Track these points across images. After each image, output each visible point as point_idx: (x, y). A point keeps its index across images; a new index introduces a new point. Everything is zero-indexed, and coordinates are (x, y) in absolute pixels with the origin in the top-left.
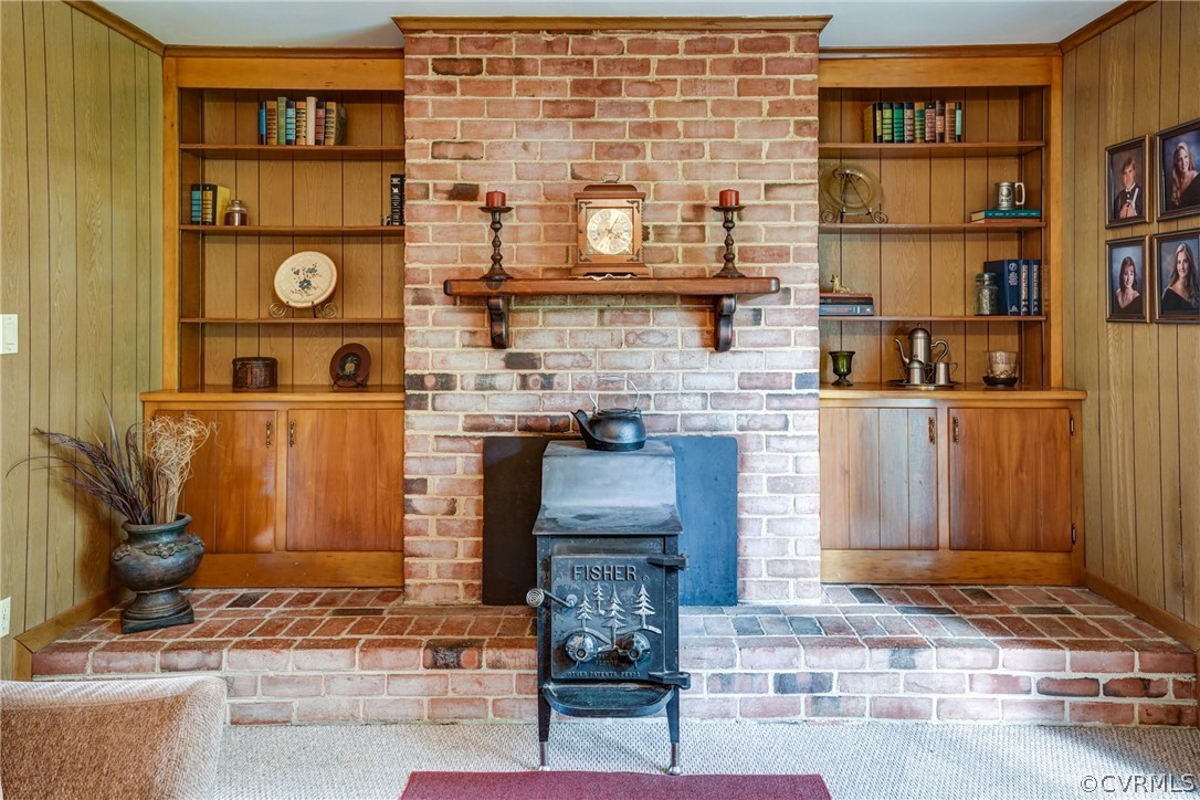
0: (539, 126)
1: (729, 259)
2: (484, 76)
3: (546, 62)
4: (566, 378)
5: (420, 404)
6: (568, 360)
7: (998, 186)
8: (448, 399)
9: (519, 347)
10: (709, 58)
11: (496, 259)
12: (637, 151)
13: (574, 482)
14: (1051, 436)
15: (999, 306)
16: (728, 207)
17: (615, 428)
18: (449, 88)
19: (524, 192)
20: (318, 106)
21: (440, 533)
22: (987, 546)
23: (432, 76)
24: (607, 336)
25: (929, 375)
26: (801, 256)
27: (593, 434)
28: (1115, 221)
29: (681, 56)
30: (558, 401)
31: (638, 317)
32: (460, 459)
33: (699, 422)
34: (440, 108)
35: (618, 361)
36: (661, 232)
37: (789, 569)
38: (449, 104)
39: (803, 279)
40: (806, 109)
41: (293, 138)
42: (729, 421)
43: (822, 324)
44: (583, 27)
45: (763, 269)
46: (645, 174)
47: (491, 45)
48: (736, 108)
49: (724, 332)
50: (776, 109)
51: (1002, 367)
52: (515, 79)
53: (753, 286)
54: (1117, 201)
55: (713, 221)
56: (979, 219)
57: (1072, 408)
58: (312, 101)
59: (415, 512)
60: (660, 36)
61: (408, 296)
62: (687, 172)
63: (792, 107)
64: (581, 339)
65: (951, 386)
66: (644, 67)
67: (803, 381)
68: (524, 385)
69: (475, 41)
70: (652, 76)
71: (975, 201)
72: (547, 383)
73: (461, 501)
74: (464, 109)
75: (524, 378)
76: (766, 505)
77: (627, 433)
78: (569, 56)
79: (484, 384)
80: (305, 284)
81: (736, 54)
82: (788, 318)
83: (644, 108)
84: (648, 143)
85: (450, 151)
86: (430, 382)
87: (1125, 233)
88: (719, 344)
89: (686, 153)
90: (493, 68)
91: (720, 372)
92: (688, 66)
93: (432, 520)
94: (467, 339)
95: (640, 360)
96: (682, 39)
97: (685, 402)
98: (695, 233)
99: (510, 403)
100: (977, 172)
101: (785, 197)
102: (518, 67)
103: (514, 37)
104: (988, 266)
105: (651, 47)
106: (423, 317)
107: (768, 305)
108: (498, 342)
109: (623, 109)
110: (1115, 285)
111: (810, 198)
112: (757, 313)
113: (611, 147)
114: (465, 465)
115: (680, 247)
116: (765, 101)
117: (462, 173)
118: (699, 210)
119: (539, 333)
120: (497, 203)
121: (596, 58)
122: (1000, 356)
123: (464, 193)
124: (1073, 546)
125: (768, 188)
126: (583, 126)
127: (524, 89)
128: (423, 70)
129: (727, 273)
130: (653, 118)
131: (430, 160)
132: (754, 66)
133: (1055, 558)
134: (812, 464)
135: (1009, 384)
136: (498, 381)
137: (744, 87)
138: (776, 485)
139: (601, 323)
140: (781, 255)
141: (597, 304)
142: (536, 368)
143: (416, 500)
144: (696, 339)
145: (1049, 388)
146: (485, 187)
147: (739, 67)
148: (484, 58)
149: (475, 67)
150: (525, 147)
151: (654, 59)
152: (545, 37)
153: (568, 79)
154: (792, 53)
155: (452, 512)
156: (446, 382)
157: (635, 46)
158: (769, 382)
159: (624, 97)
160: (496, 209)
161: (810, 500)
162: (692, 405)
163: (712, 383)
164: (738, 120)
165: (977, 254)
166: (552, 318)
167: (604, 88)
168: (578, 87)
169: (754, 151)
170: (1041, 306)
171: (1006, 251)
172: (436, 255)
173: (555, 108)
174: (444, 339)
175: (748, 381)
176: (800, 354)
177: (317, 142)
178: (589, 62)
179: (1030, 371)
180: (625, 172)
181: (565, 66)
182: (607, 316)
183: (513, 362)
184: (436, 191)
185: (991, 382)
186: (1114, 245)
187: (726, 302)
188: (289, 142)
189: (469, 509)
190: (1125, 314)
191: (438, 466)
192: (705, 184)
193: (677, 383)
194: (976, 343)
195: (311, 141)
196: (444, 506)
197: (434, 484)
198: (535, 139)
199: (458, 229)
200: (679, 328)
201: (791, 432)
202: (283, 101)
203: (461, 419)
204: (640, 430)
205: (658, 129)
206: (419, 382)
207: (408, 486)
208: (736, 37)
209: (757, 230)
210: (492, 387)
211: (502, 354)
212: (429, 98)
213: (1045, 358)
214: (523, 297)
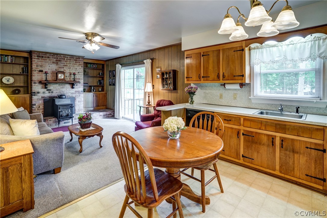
0: (51, 64)
1: (74, 79)
2: (44, 58)
3: (52, 57)
4: (55, 92)
5: (35, 95)
6: (55, 90)
7: (100, 73)
8: (39, 94)
9: (48, 88)
10: (72, 59)
11: (46, 79)
12: (64, 68)
13: (59, 102)
14: (104, 96)
15: (100, 84)
16: (74, 74)
17: (63, 96)
18: (39, 59)
19: (49, 71)
20: (11, 57)
21: (38, 110)
22: (99, 106)
23: (36, 57)
24: (60, 87)
25: (93, 91)
26: (81, 79)
27: (60, 97)
28: (110, 77)
29: (69, 58)
30: (54, 94)
31: (64, 85)
32: (40, 101)
33: (70, 96)
34: (37, 61)
35: (61, 90)
36: (66, 76)
37: (80, 110)
38: (39, 61)
39: (82, 81)
40: (82, 65)
41: (6, 61)
42: (74, 95)
43: (84, 86)
44: (57, 54)
45: (78, 80)
46: (64, 70)
47: (45, 55)
48: (75, 64)
49: (74, 87)
50: (79, 65)
51: (100, 90)
52: (48, 59)
53: (78, 82)
54: (110, 75)
55: (72, 76)
56: (98, 76)
57: (106, 93)
58: (10, 57)
59: (34, 108)
60: (66, 56)
61: (33, 83)
62: (69, 70)
63: (81, 65)
64: (56, 87)
65: (95, 92)
66: (64, 59)
67: (82, 91)
68: (49, 93)
69: (43, 54)
70: (65, 60)
71: (98, 74)
72: (52, 92)
73: (41, 106)
74: (41, 62)
75: (49, 92)
76: (78, 104)
77: (64, 97)
78: (55, 57)
79: (44, 93)
80: (8, 81)
81: (75, 59)
82: (80, 85)
83: (64, 63)
84: (65, 67)
85: (39, 66)
86: (36, 93)
87: (110, 78)
88: (73, 88)
89: (69, 68)
90: (45, 57)
91: (73, 91)
92: (69, 60)
93: (36, 109)
94: (41, 88)
95: (64, 90)
96: (69, 57)
97: (69, 94)
98: (70, 77)
99: (47, 95)
100: (98, 71)
101: (80, 73)
102: (49, 57)
103: (48, 54)
104: (99, 80)
105: (65, 57)
106: (35, 85)
107: (78, 84)
108: (46, 88)
109: (62, 63)
110: (110, 82)
111: (83, 73)
112: (77, 85)
113: (60, 67)
114: (41, 102)
115: (68, 78)
116: (78, 64)
117: (40, 69)
118: (71, 74)
119: (51, 87)
120: (47, 73)
121: (59, 58)
122: (100, 89)
123: (41, 71)
124: (106, 106)
125: (78, 72)
126: (57, 65)
127: (49, 60)
128: (35, 56)
129: (74, 81)
130: (65, 64)
131: (36, 67)
132: (77, 60)
133: (105, 107)
134: (83, 99)
135: (101, 91)
136: (46, 92)
137: (76, 62)
138: (79, 102)
139: (59, 86)
140: (80, 79)
141: (59, 84)
142: (51, 91)
143: (34, 106)
144: (70, 87)
145: (104, 91)
146: (44, 71)
147: (75, 60)
148: (44, 56)
149: (43, 57)
150: (49, 66)
151: (66, 58)
152: (52, 55)
153: (55, 59)
154: (81, 59)
155: (39, 107)
156: (38, 93)
157: (63, 57)
158: (78, 92)
159: (62, 62)
160: (46, 73)
161: (82, 103)
162: (70, 94)
163: (72, 92)
164: (75, 66)
165: (98, 79)
166: (53, 85)
167: (59, 61)
168: (56, 60)
169: (77, 69)
170: (104, 84)
171: (101, 79)
172: (37, 78)
173: (53, 63)
174: (38, 88)
175: (76, 92)
176: (81, 89)
177: (11, 62)
178: (58, 58)
179: (103, 90)
180: (62, 70)
181: (55, 58)
182: (60, 85)
183: (47, 90)
184: (37, 70)
185: (99, 91)
186: (109, 79)
187: (74, 84)
188: (5, 62)
189: (42, 107)
190: (110, 85)
191: (37, 102)
192: (71, 72)
193: (68, 92)
194: (98, 88)
195: (10, 62)
196: (38, 107)
197: (37, 104)
198: (51, 66)
199: (40, 75)
200: (68, 86)
201: (80, 96)
202: (4, 56)
203: (41, 96)
204: (65, 96)
205: (66, 66)
206: (35, 93)
207: (33, 105)
208: (75, 57)
209: (77, 76)
210: (45, 93)
211: (46, 89)
212: (36, 60)
213: (104, 89)
214: (49, 83)
